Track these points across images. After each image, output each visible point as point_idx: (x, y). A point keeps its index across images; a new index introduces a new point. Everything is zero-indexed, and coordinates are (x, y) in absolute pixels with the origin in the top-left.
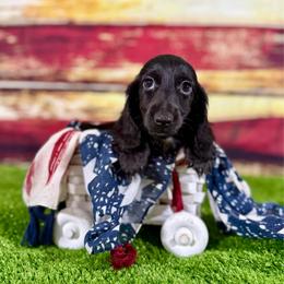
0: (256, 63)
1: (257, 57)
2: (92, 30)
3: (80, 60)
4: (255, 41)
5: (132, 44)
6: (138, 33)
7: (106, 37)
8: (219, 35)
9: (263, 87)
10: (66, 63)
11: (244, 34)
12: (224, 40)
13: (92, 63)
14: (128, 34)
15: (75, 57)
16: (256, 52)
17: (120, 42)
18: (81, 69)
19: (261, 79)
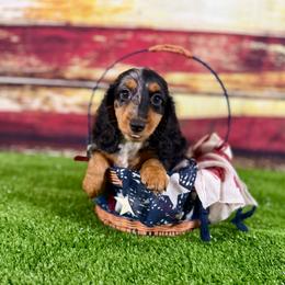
0: (233, 67)
1: (235, 63)
2: (87, 31)
3: (76, 60)
4: (233, 48)
5: (123, 45)
6: (129, 36)
7: (99, 38)
8: (201, 40)
9: (237, 89)
10: (64, 62)
11: (224, 40)
12: (206, 45)
13: (86, 63)
14: (119, 36)
15: (71, 57)
16: (234, 58)
17: (112, 43)
18: (76, 68)
19: (237, 82)
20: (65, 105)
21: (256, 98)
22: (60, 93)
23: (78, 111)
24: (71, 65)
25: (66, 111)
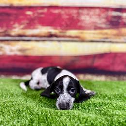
0: (103, 26)
1: (104, 23)
2: (22, 9)
3: (16, 25)
4: (103, 15)
5: (42, 16)
6: (45, 10)
7: (29, 13)
8: (85, 11)
9: (107, 38)
10: (10, 27)
11: (98, 11)
12: (88, 14)
13: (22, 26)
14: (40, 11)
15: (14, 24)
16: (104, 20)
17: (36, 15)
18: (17, 30)
19: (106, 34)
20: (11, 51)
21: (117, 42)
22: (8, 44)
23: (19, 53)
24: (15, 28)
25: (12, 54)
